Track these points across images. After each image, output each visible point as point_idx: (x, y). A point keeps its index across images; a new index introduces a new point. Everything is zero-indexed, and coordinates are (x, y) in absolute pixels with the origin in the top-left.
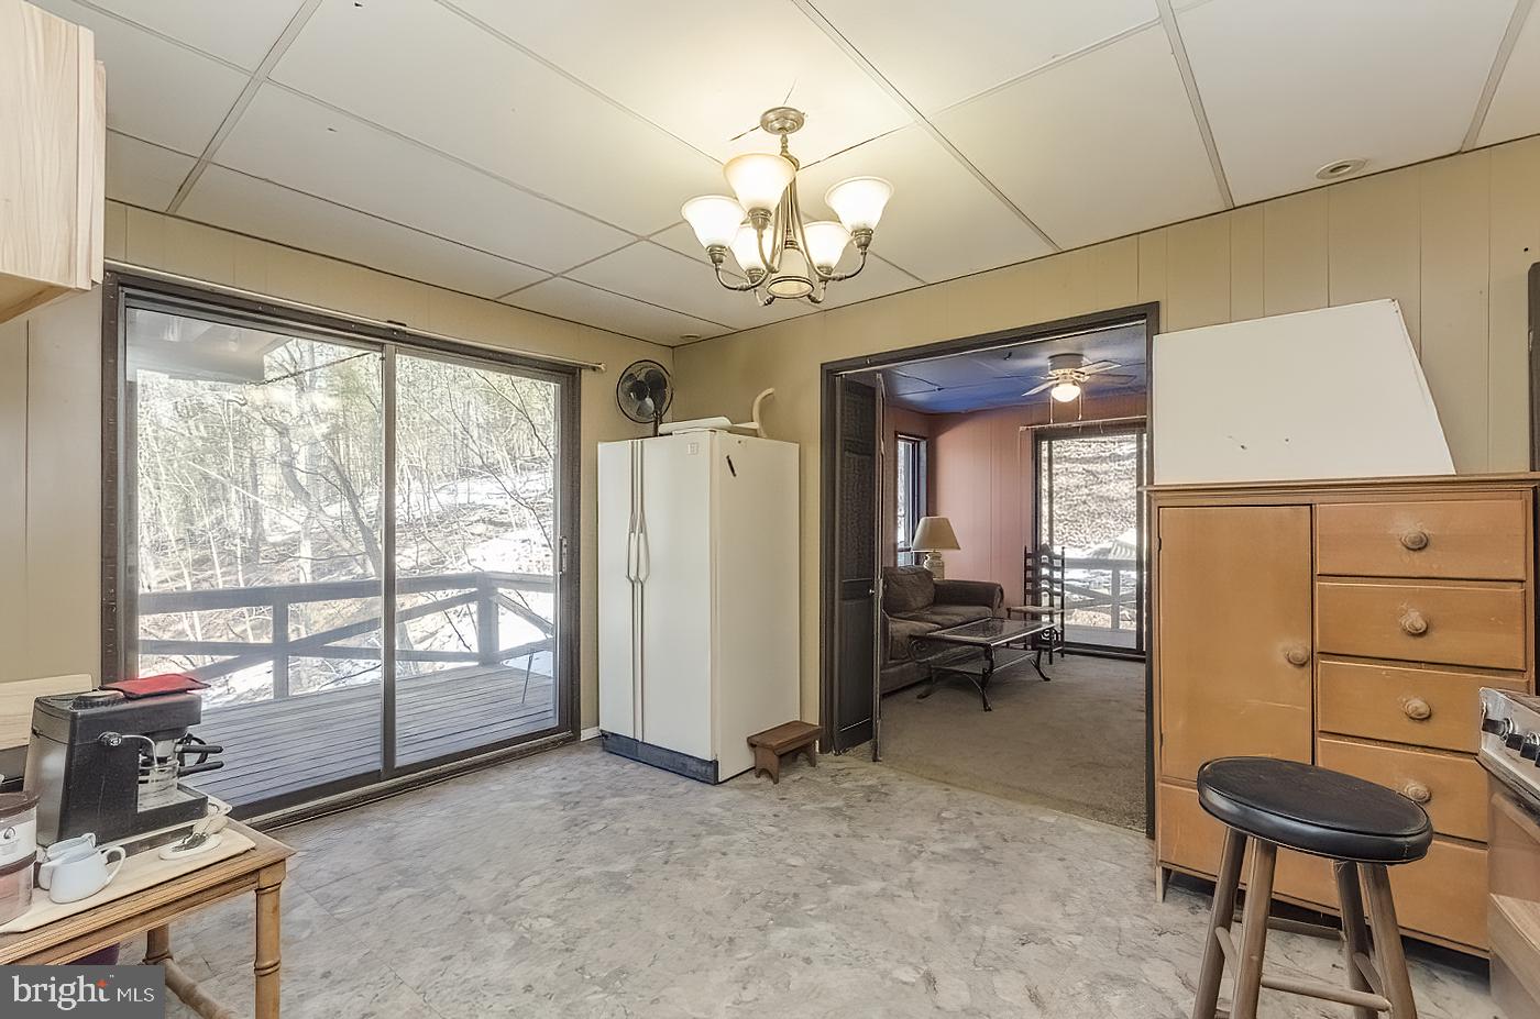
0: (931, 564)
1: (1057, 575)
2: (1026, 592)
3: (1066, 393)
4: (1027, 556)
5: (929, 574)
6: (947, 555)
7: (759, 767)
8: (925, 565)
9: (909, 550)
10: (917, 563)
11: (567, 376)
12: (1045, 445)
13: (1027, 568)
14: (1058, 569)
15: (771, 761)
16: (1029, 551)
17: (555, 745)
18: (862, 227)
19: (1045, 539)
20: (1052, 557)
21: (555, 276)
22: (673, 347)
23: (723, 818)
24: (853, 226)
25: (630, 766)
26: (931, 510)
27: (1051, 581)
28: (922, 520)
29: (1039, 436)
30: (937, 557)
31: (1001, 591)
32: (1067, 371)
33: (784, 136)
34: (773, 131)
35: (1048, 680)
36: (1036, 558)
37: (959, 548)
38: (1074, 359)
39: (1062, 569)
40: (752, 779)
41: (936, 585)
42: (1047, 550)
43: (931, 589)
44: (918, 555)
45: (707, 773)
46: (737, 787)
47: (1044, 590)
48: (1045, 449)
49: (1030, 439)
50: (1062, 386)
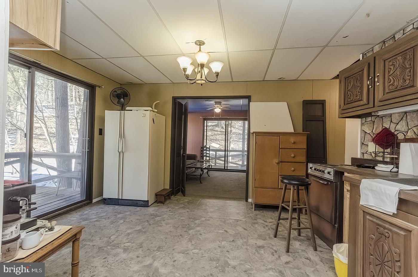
1: (208, 152)
2: (201, 156)
3: (218, 110)
4: (201, 148)
7: (158, 201)
11: (91, 88)
12: (206, 121)
13: (201, 151)
14: (208, 151)
15: (163, 199)
17: (85, 205)
18: (217, 72)
19: (205, 144)
20: (207, 148)
21: (103, 58)
22: (121, 84)
23: (156, 213)
24: (215, 71)
25: (117, 207)
27: (206, 153)
29: (205, 119)
31: (197, 156)
32: (218, 106)
33: (200, 47)
34: (197, 45)
35: (210, 176)
36: (203, 148)
38: (220, 103)
39: (209, 151)
40: (156, 204)
42: (206, 146)
45: (145, 204)
46: (153, 207)
47: (205, 156)
48: (206, 123)
49: (202, 120)
50: (217, 109)
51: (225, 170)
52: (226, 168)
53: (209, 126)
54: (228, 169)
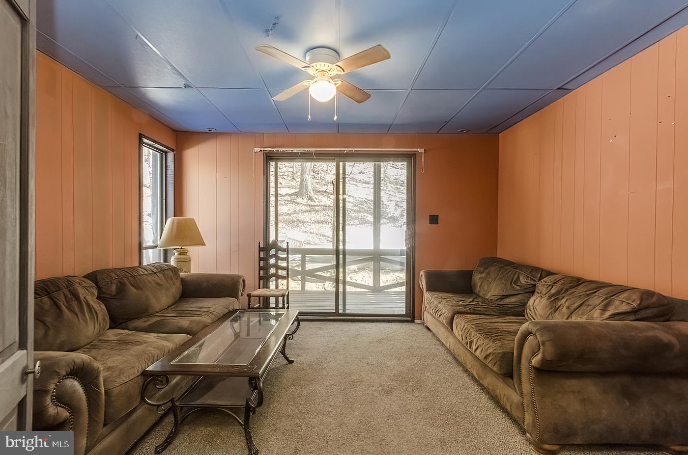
0: (178, 261)
1: (281, 263)
2: (260, 278)
4: (260, 249)
5: (175, 271)
6: (193, 251)
8: (172, 262)
9: (156, 247)
10: (166, 260)
13: (260, 259)
14: (283, 259)
16: (262, 246)
19: (272, 238)
20: (278, 249)
26: (179, 210)
27: (277, 267)
28: (169, 220)
29: (269, 157)
30: (183, 253)
31: (244, 281)
35: (291, 362)
36: (266, 251)
37: (203, 244)
41: (183, 281)
42: (275, 245)
43: (178, 283)
44: (166, 251)
47: (273, 275)
48: (272, 169)
49: (261, 159)
50: (320, 83)
51: (338, 317)
52: (341, 311)
53: (282, 196)
54: (347, 312)
